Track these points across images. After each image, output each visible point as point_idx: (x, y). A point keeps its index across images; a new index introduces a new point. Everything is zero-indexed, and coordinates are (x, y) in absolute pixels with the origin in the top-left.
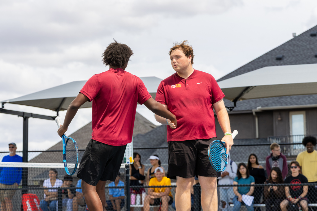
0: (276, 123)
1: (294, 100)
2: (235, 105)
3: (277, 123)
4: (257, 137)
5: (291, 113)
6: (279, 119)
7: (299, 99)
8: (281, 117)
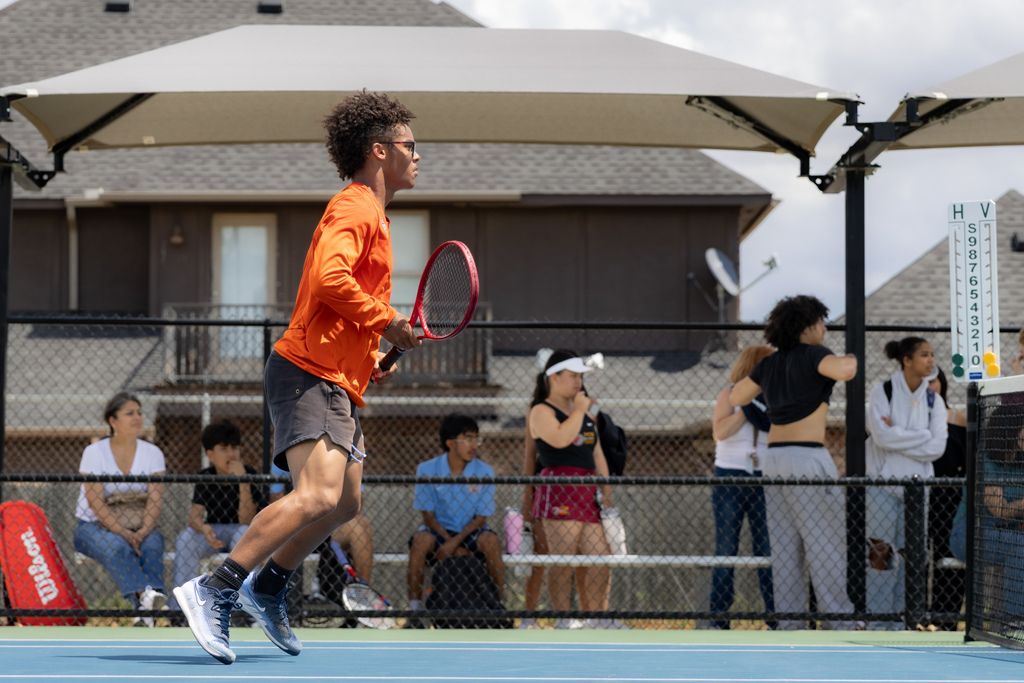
0: (159, 257)
1: (236, 170)
2: (59, 166)
3: (164, 252)
4: (73, 305)
5: (218, 219)
6: (177, 239)
7: (254, 166)
8: (182, 234)
